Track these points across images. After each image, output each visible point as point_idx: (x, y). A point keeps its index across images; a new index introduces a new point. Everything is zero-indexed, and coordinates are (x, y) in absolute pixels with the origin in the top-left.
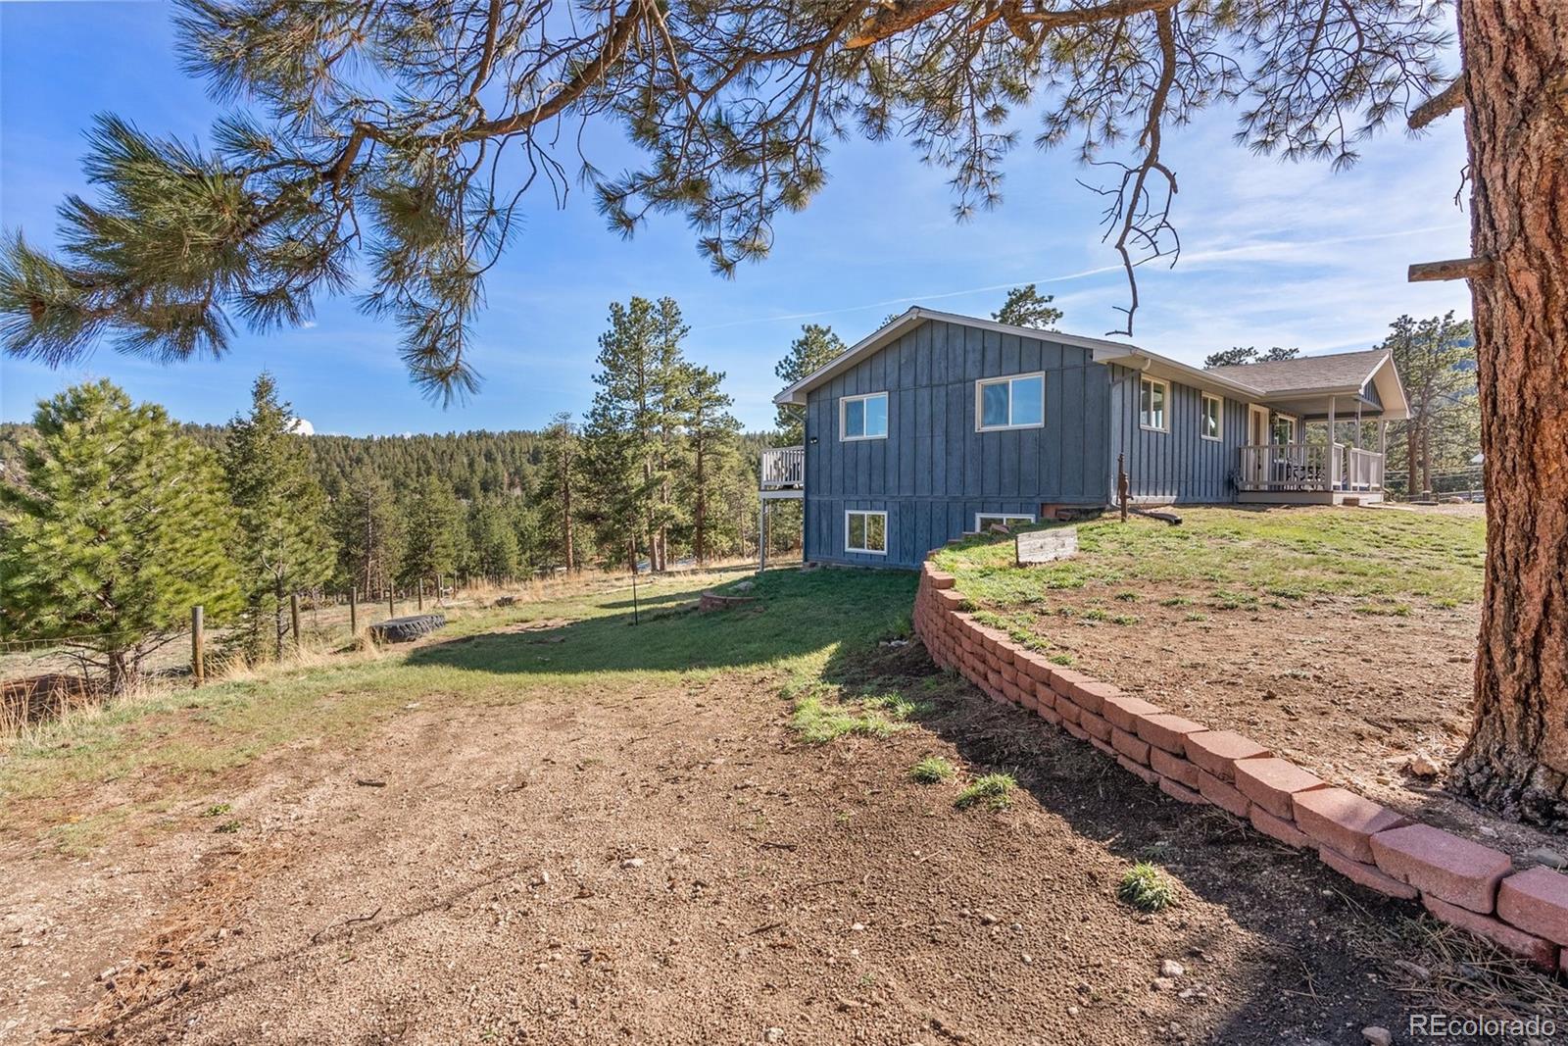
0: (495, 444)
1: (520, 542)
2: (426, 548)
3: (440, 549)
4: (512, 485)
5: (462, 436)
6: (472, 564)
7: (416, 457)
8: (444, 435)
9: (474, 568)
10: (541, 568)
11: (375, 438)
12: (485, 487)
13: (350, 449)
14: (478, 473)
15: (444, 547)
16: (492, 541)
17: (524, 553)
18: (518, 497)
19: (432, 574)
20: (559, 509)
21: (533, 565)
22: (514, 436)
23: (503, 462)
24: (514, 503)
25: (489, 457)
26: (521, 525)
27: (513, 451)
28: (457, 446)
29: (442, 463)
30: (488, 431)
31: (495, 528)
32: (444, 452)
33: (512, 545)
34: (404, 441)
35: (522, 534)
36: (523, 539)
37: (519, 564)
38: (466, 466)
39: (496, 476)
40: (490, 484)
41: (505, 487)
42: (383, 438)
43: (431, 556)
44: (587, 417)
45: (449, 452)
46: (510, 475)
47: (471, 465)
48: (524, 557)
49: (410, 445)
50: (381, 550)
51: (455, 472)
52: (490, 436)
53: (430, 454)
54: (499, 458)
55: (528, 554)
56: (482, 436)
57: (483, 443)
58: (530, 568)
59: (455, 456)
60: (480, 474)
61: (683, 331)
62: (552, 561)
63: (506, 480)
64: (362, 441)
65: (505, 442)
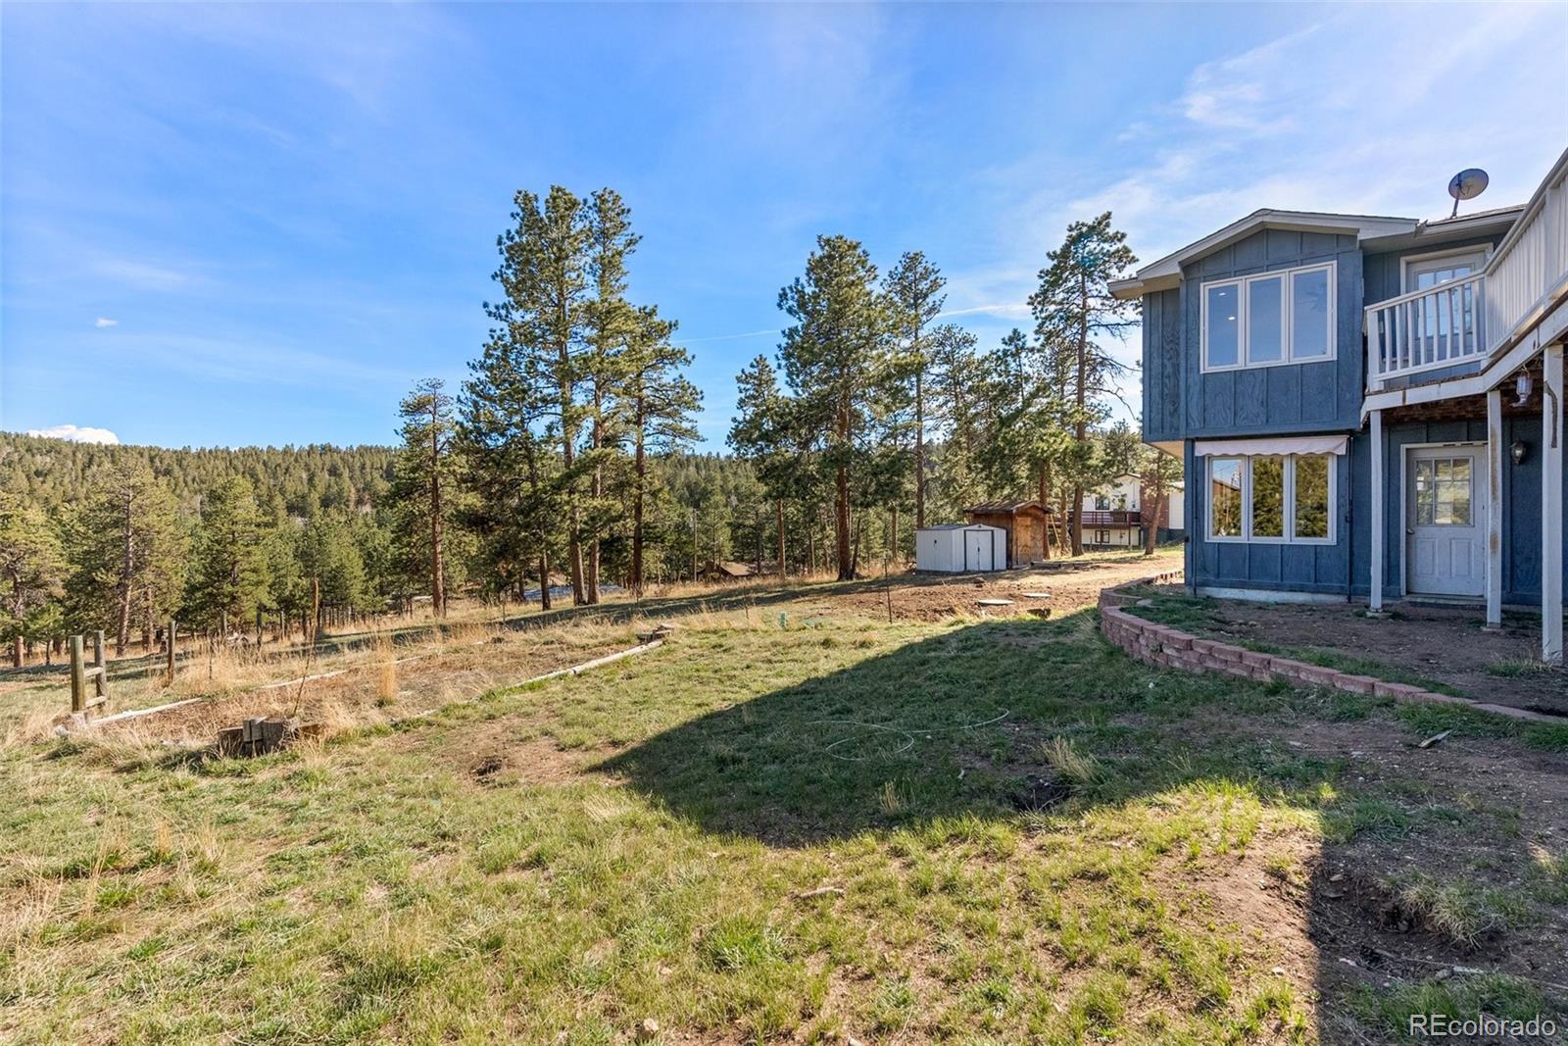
0: (342, 459)
1: (366, 565)
2: (225, 574)
3: (247, 574)
4: (360, 502)
5: (301, 450)
6: (299, 594)
7: (242, 470)
8: (280, 448)
9: (301, 598)
10: (395, 598)
11: (193, 451)
12: (326, 503)
13: (157, 460)
14: (319, 489)
15: (254, 571)
16: (328, 564)
17: (372, 579)
18: (367, 514)
19: (234, 608)
20: (423, 515)
21: (383, 594)
22: (364, 451)
23: (351, 478)
24: (360, 522)
25: (334, 472)
26: (369, 544)
27: (363, 467)
28: (296, 461)
29: (275, 478)
30: (334, 446)
31: (333, 548)
32: (279, 465)
33: (356, 568)
34: (229, 453)
35: (370, 555)
36: (370, 561)
37: (365, 592)
38: (305, 482)
39: (340, 492)
40: (332, 502)
41: (352, 505)
42: (203, 450)
43: (234, 584)
44: (474, 367)
45: (284, 466)
46: (358, 491)
47: (311, 480)
48: (371, 584)
49: (237, 457)
50: (149, 576)
51: (290, 486)
52: (337, 451)
53: (260, 468)
54: (346, 474)
55: (377, 580)
56: (326, 450)
57: (327, 458)
58: (379, 598)
59: (291, 470)
60: (321, 488)
61: (631, 243)
62: (409, 589)
63: (353, 497)
64: (176, 452)
65: (353, 457)
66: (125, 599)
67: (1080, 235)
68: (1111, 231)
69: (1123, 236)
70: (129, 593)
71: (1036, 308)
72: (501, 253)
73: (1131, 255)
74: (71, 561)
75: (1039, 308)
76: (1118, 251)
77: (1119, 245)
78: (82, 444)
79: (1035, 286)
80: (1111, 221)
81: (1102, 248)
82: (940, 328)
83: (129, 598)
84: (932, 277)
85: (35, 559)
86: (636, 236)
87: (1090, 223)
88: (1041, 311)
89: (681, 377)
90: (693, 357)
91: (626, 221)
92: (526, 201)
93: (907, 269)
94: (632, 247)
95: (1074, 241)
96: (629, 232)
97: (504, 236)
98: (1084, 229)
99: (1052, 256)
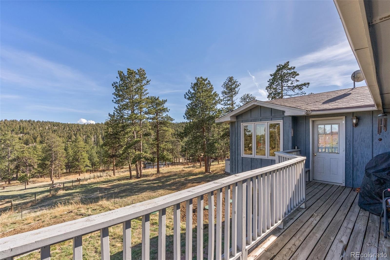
2: (77, 160)
66: (52, 168)
67: (280, 68)
68: (289, 67)
69: (294, 68)
70: (53, 166)
71: (268, 90)
72: (114, 88)
73: (297, 73)
74: (38, 160)
75: (269, 90)
76: (292, 73)
77: (292, 71)
78: (64, 124)
79: (267, 84)
80: (289, 64)
81: (288, 72)
82: (245, 95)
83: (53, 167)
84: (236, 84)
85: (30, 160)
86: (149, 80)
87: (283, 65)
88: (270, 91)
89: (167, 115)
90: (169, 110)
91: (145, 77)
92: (120, 73)
93: (229, 81)
94: (149, 83)
95: (278, 70)
96: (147, 79)
97: (113, 84)
98: (281, 66)
99: (271, 75)
